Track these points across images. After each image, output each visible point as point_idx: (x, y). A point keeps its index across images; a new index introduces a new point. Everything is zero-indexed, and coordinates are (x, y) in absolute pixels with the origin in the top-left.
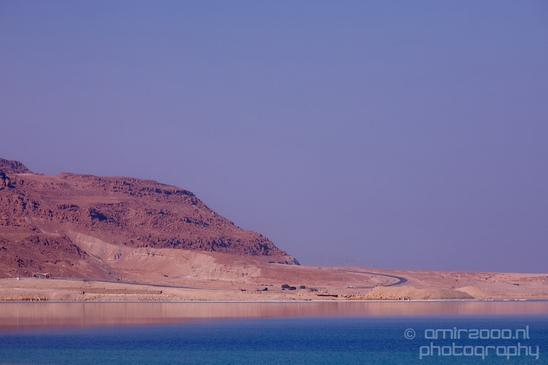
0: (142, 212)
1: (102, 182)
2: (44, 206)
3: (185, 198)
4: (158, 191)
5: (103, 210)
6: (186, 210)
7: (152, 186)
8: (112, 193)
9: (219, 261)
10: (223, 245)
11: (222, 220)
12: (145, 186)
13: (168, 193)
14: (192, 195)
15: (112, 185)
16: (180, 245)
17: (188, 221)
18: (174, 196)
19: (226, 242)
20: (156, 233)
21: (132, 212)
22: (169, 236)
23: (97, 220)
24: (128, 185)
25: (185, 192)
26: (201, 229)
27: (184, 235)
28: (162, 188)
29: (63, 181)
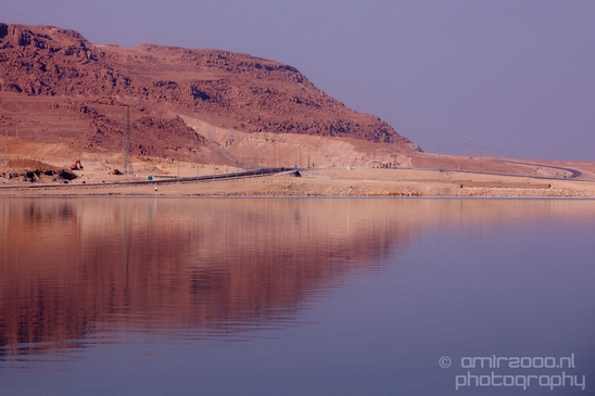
0: (247, 91)
1: (193, 55)
2: (136, 83)
3: (290, 75)
4: (258, 66)
5: (202, 88)
6: (292, 89)
7: (250, 61)
8: (206, 68)
9: (359, 149)
10: (341, 130)
11: (331, 101)
12: (242, 60)
13: (270, 69)
14: (296, 71)
15: (205, 58)
16: (294, 130)
17: (299, 102)
18: (276, 72)
19: (345, 127)
20: (266, 115)
21: (235, 92)
22: (281, 119)
23: (199, 100)
24: (223, 59)
25: (288, 68)
26: (315, 111)
27: (297, 118)
28: (262, 63)
29: (148, 54)
